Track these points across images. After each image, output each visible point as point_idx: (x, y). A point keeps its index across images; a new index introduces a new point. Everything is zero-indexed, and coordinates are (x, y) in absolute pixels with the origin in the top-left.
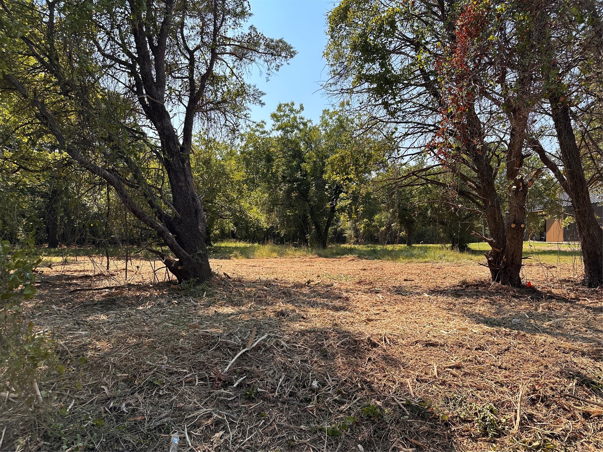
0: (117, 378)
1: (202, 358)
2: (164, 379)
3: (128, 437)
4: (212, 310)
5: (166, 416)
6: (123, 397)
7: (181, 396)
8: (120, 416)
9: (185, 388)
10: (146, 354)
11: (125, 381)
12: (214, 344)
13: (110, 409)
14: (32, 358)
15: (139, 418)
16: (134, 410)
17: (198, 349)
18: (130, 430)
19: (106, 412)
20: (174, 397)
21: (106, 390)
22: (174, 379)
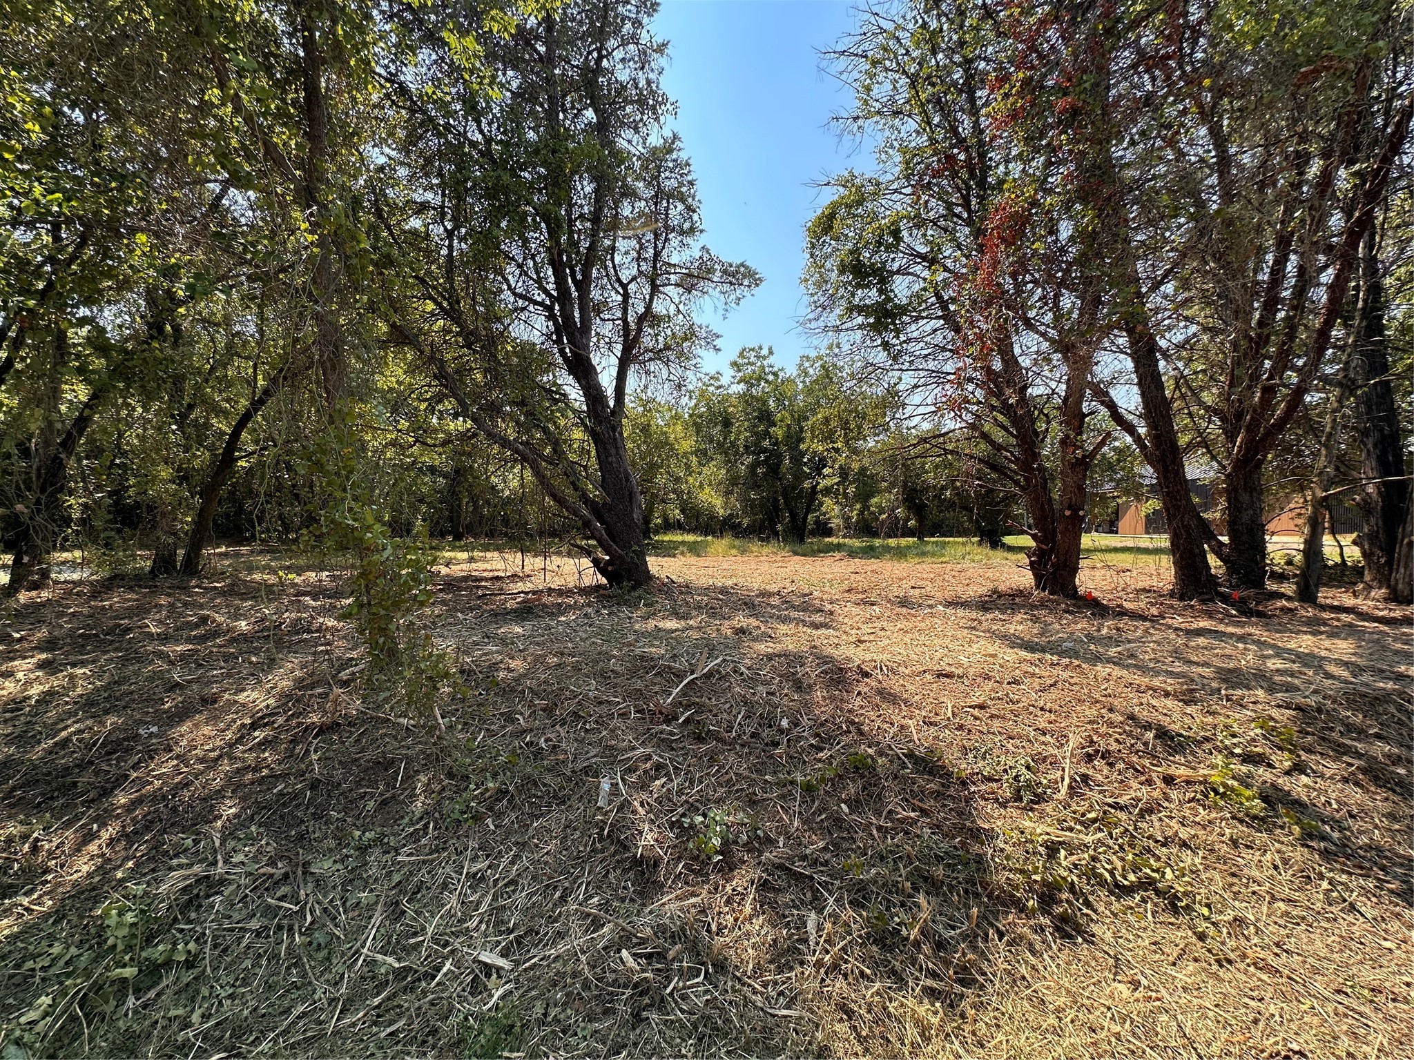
0: (535, 706)
1: (639, 684)
2: (592, 709)
3: (548, 779)
4: (652, 623)
5: (595, 756)
6: (542, 730)
7: (612, 731)
8: (538, 754)
9: (617, 722)
10: (569, 677)
11: (544, 710)
12: (653, 667)
13: (527, 744)
14: (431, 678)
15: (561, 757)
16: (554, 747)
17: (633, 673)
18: (550, 771)
19: (521, 747)
20: (604, 733)
21: (522, 721)
22: (604, 709)
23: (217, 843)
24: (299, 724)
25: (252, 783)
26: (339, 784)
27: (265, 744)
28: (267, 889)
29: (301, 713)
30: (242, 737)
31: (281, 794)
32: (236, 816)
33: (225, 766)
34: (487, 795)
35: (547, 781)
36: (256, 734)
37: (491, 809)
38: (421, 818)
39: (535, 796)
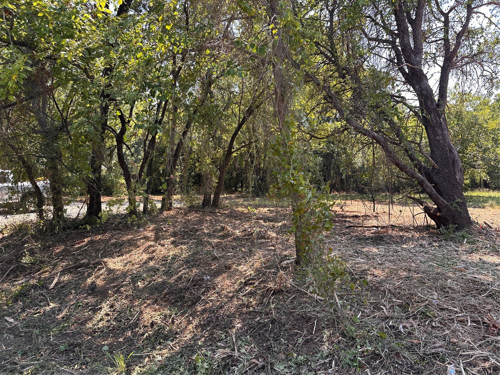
0: (393, 302)
1: (473, 301)
2: (436, 312)
3: (406, 354)
4: (476, 257)
5: (440, 347)
6: (399, 319)
7: (454, 332)
8: (398, 335)
9: (456, 325)
10: (417, 287)
11: (400, 306)
12: (485, 290)
13: (390, 327)
15: (415, 341)
16: (409, 333)
17: (468, 292)
18: (408, 349)
19: (386, 328)
20: (447, 332)
21: (385, 310)
22: (445, 314)
23: (234, 340)
24: (265, 287)
25: (246, 313)
26: (284, 324)
27: (251, 294)
28: (255, 371)
29: (265, 281)
30: (241, 288)
31: (259, 323)
32: (241, 328)
33: (236, 302)
34: (366, 353)
35: (405, 355)
36: (247, 288)
37: (368, 363)
38: (327, 356)
39: (397, 363)
